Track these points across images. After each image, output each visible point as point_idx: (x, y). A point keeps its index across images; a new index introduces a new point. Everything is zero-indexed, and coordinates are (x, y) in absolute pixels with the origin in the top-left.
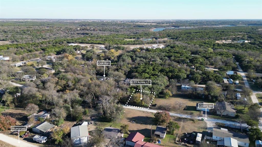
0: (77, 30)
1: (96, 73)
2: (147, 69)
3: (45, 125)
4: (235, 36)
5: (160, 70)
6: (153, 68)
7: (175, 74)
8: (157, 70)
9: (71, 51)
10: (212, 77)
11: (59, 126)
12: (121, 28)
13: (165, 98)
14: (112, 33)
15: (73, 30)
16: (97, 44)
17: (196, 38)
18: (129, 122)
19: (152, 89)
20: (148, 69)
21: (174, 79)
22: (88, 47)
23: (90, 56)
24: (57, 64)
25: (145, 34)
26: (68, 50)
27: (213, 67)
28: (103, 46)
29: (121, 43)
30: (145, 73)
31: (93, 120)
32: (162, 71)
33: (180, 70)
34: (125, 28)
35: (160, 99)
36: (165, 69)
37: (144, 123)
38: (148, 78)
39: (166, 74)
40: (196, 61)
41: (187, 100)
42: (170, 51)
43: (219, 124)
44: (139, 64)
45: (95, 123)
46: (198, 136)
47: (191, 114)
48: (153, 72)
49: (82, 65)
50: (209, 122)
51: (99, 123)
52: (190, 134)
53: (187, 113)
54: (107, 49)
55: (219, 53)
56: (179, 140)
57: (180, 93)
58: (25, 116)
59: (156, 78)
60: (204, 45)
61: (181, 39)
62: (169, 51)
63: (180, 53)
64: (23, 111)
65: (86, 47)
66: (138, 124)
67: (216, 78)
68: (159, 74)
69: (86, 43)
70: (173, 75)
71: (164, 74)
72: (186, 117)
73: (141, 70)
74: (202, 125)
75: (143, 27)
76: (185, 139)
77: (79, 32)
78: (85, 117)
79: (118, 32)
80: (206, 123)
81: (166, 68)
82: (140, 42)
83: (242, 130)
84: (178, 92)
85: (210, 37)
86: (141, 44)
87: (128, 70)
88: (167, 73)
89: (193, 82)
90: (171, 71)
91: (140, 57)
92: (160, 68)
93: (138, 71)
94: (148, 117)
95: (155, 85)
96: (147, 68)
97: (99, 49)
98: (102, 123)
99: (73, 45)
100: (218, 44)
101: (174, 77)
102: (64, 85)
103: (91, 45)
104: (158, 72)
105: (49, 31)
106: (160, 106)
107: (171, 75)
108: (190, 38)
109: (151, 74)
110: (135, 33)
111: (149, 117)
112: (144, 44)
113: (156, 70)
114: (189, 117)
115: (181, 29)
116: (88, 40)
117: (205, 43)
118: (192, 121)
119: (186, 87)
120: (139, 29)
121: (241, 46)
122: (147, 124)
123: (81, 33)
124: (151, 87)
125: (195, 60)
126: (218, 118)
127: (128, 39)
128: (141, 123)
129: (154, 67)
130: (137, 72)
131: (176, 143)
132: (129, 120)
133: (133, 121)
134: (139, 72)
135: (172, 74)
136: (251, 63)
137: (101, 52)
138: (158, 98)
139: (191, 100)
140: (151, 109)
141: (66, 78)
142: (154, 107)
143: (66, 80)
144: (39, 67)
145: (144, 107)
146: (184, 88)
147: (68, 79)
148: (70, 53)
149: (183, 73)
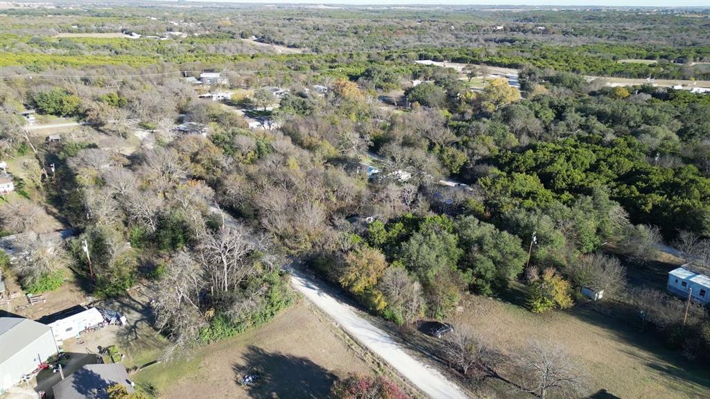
0: (494, 31)
1: (370, 146)
6: (597, 162)
7: (684, 202)
8: (610, 173)
11: (30, 295)
12: (645, 29)
14: (600, 40)
15: (484, 30)
18: (230, 374)
26: (379, 72)
28: (517, 74)
39: (636, 194)
41: (644, 354)
45: (133, 328)
48: (579, 176)
77: (494, 36)
84: (624, 294)
87: (490, 152)
92: (634, 164)
101: (662, 214)
104: (604, 179)
105: (416, 32)
106: (464, 340)
107: (655, 206)
112: (684, 79)
113: (606, 168)
119: (694, 279)
123: (497, 40)
129: (603, 158)
138: (494, 297)
140: (401, 343)
141: (231, 144)
142: (428, 337)
143: (230, 150)
144: (259, 109)
145: (382, 320)
146: (680, 283)
147: (235, 146)
148: (383, 84)
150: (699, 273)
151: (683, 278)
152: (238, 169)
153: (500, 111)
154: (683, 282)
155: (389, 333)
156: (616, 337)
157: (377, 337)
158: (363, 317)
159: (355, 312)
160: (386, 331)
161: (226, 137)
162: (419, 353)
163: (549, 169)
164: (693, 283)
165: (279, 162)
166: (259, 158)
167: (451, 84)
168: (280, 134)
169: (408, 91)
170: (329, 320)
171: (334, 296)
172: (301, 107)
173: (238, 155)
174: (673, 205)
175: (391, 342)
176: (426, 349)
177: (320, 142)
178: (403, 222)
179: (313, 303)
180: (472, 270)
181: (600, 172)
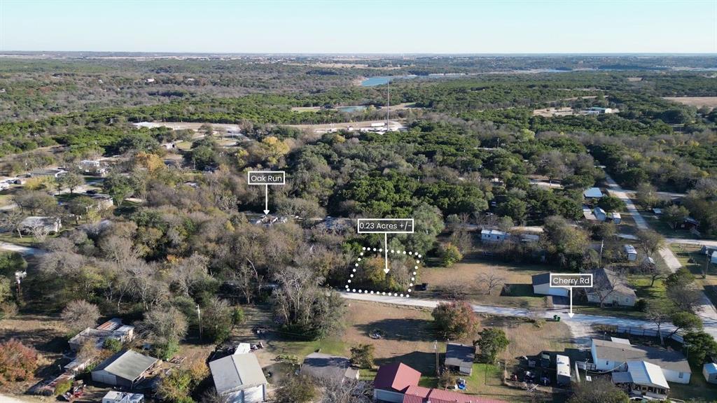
0: (147, 84)
1: (239, 205)
2: (382, 190)
3: (129, 360)
4: (576, 98)
5: (414, 190)
7: (459, 199)
8: (408, 191)
9: (148, 144)
10: (555, 206)
11: (168, 360)
12: (274, 78)
13: (444, 266)
14: (251, 90)
15: (136, 83)
16: (216, 122)
17: (481, 103)
18: (365, 338)
19: (410, 243)
20: (384, 188)
21: (458, 215)
22: (194, 132)
23: (208, 156)
24: (120, 181)
25: (344, 92)
26: (141, 141)
27: (546, 178)
28: (235, 128)
29: (285, 118)
30: (378, 200)
31: (261, 336)
32: (419, 193)
33: (468, 190)
34: (284, 78)
35: (430, 269)
36: (427, 188)
37: (407, 337)
38: (389, 214)
39: (432, 201)
40: (502, 164)
41: (503, 267)
42: (426, 140)
43: (600, 326)
44: (351, 175)
45: (271, 346)
46: (561, 363)
47: (524, 305)
48: (397, 197)
49: (189, 183)
50: (577, 325)
51: (282, 344)
52: (537, 359)
53: (511, 304)
54: (248, 136)
55: (552, 143)
56: (512, 377)
57: (480, 250)
58: (57, 337)
60: (505, 120)
61: (441, 105)
62: (422, 140)
63: (453, 144)
64: (45, 323)
65: (190, 131)
66: (391, 341)
67: (564, 207)
68: (415, 201)
69: (185, 120)
70: (453, 204)
71: (429, 201)
72: (512, 315)
73: (365, 193)
74: (560, 333)
75: (331, 73)
76: (528, 373)
77: (154, 90)
78: (236, 330)
79: (265, 87)
80: (567, 328)
81: (430, 185)
82: (336, 115)
83: (662, 339)
84: (474, 248)
85: (515, 101)
86: (340, 121)
87: (328, 193)
88: (435, 198)
89: (508, 220)
90: (445, 194)
91: (353, 157)
92: (414, 184)
93: (358, 195)
94: (412, 320)
96: (379, 186)
97: (226, 137)
98: (289, 343)
99: (150, 125)
100: (542, 118)
101: (455, 207)
102: (157, 241)
103: (203, 126)
105: (64, 88)
106: (437, 287)
107: (448, 204)
108: (466, 104)
109: (394, 204)
110: (315, 90)
111: (414, 318)
113: (405, 190)
114: (520, 313)
115: (435, 80)
116: (188, 110)
117: (507, 117)
118: (531, 324)
120: (322, 81)
121: (600, 123)
122: (414, 340)
123: (160, 92)
124: (405, 239)
125: (498, 162)
126: (595, 311)
127: (301, 106)
128: (397, 337)
130: (353, 197)
131: (507, 386)
132: (364, 330)
133: (375, 333)
134: (359, 198)
135: (449, 200)
136: (639, 167)
137: (235, 143)
138: (424, 267)
139: (512, 268)
142: (422, 291)
146: (487, 236)
149: (478, 197)
150: (491, 230)
151: (488, 233)
154: (489, 236)
164: (493, 235)
169: (186, 155)
170: (369, 302)
174: (456, 202)
176: (429, 296)
181: (403, 193)
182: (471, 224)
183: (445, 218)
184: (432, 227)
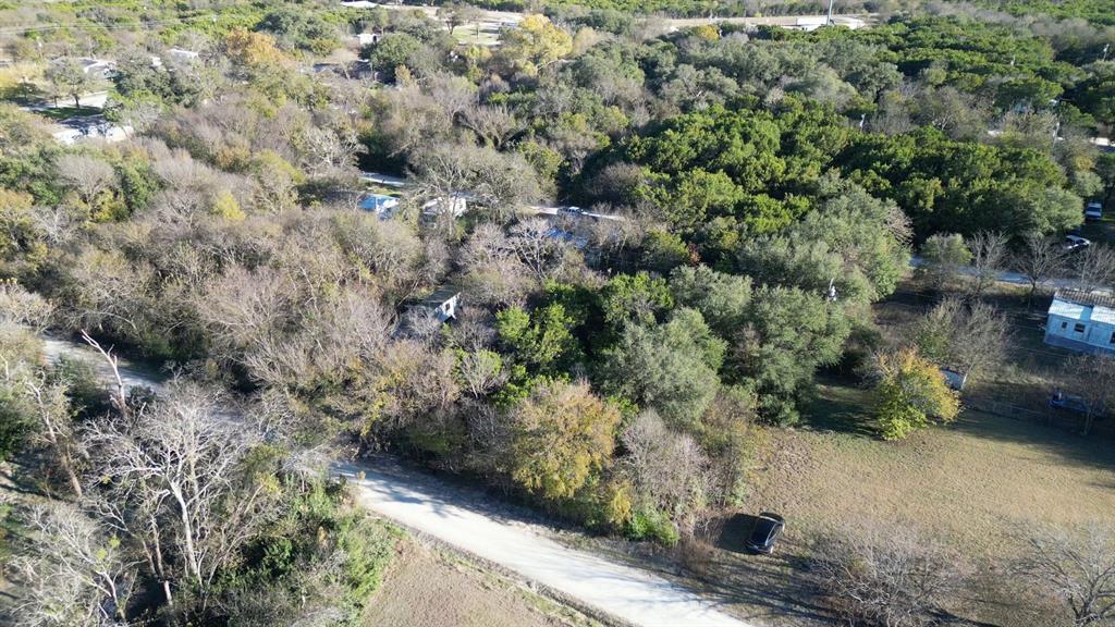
2: (738, 141)
5: (837, 149)
6: (785, 137)
7: (978, 185)
8: (819, 153)
13: (877, 435)
19: (750, 332)
20: (746, 137)
21: (967, 236)
28: (515, 18)
30: (714, 171)
32: (851, 159)
35: (816, 437)
36: (879, 147)
39: (886, 184)
48: (780, 165)
57: (1037, 380)
59: (802, 218)
62: (901, 40)
63: (981, 50)
68: (832, 181)
70: (956, 198)
71: (875, 183)
73: (685, 148)
81: (889, 137)
84: (1010, 369)
88: (897, 176)
90: (933, 165)
91: (705, 65)
92: (843, 134)
93: (664, 151)
95: (788, 284)
96: (734, 131)
104: (818, 166)
106: (820, 542)
107: (938, 200)
109: (760, 184)
113: (809, 147)
119: (1094, 317)
124: (738, 312)
129: (788, 130)
130: (649, 158)
134: (665, 163)
135: (945, 184)
138: (797, 426)
140: (706, 591)
141: (49, 180)
142: (746, 557)
143: (49, 194)
144: (61, 104)
145: (625, 541)
146: (1071, 327)
147: (60, 183)
148: (307, 41)
149: (1049, 184)
150: (1090, 304)
151: (1077, 317)
152: (93, 236)
153: (570, 70)
154: (1077, 325)
155: (660, 572)
156: (1057, 456)
157: (645, 594)
158: (577, 546)
159: (551, 539)
160: (655, 571)
161: (26, 163)
162: (759, 610)
163: (725, 158)
164: (1097, 324)
165: (194, 206)
166: (129, 204)
167: (433, 36)
168: (159, 145)
169: (365, 52)
170: (502, 577)
171: (476, 508)
172: (168, 89)
173: (75, 200)
174: (968, 193)
175: (682, 595)
176: (768, 591)
177: (257, 156)
178: (559, 300)
179: (438, 541)
180: (753, 380)
181: (803, 154)
182: (1014, 270)
183: (917, 243)
184: (857, 277)
